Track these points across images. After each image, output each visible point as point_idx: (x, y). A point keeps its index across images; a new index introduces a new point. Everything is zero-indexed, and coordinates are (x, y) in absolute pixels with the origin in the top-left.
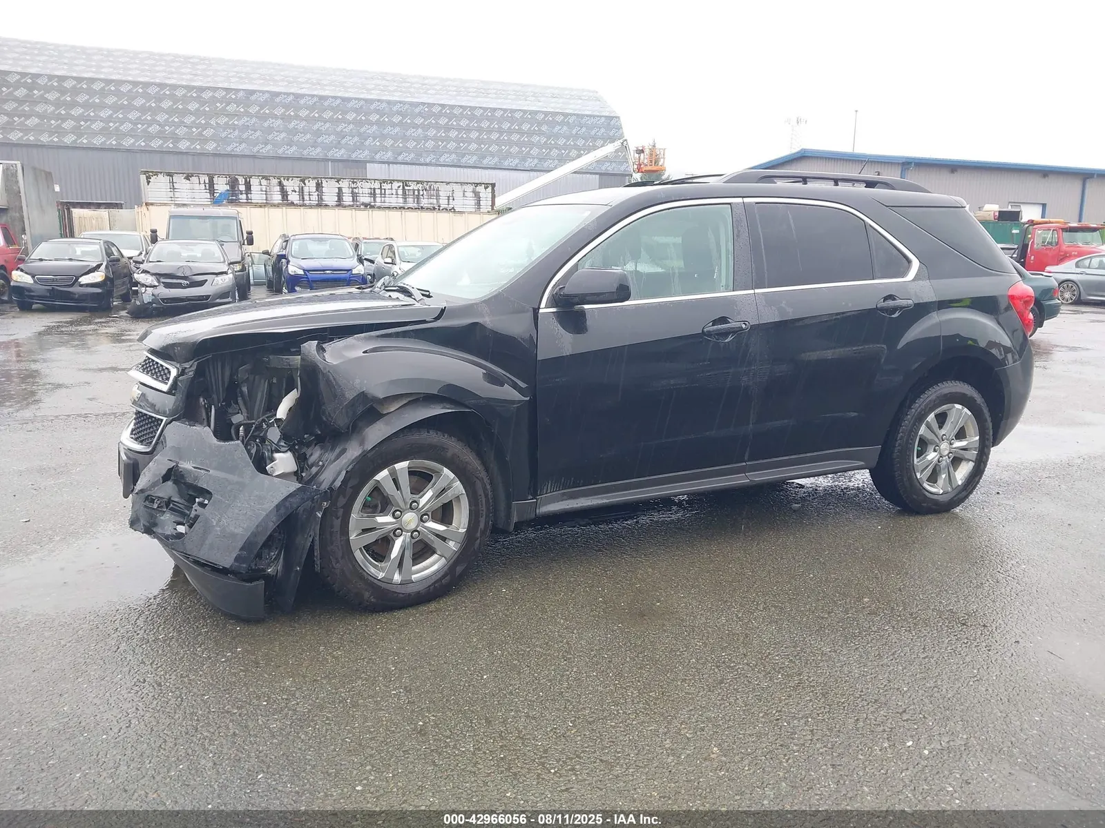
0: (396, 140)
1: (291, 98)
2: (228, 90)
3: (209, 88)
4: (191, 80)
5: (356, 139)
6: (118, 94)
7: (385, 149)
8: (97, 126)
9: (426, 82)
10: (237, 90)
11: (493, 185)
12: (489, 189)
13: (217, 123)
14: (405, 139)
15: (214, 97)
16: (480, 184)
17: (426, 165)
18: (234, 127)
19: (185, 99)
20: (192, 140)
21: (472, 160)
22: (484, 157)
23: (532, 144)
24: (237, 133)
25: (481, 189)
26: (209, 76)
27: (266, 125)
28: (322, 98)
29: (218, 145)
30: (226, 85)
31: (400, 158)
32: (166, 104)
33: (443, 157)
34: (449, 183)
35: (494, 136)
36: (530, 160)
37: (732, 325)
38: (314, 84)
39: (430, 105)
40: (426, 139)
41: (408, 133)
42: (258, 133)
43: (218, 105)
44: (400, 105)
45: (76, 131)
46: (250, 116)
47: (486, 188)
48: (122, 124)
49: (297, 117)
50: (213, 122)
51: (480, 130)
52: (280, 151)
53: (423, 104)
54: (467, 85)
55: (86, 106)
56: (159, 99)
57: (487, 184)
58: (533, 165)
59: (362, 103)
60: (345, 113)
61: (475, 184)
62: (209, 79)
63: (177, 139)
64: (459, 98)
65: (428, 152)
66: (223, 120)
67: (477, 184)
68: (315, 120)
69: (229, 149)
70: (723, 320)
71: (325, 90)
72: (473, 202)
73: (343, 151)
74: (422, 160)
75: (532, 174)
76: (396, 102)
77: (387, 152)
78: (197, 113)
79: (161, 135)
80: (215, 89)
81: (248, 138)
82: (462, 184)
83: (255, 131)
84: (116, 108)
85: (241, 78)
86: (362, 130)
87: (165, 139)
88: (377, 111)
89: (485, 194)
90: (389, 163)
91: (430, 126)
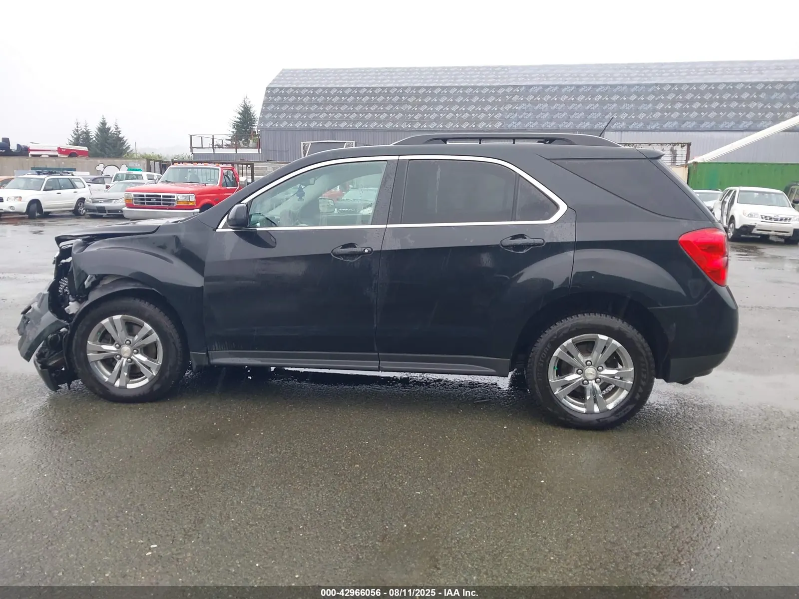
0: (630, 114)
1: (557, 88)
2: (515, 87)
3: (503, 86)
4: (494, 82)
5: (600, 114)
6: (448, 95)
7: (621, 121)
8: (433, 116)
9: (663, 67)
10: (521, 86)
11: (689, 145)
12: (685, 148)
13: (504, 109)
14: (637, 112)
15: (505, 92)
16: (678, 144)
17: (651, 130)
18: (515, 111)
19: (487, 95)
20: (487, 122)
21: (691, 125)
22: (702, 122)
23: (748, 110)
24: (516, 115)
25: (678, 148)
26: (504, 78)
27: (536, 108)
28: (578, 87)
29: (503, 124)
30: (514, 83)
31: (631, 127)
32: (475, 99)
33: (667, 124)
34: (651, 144)
35: (715, 105)
36: (744, 122)
37: (358, 249)
38: (575, 77)
39: (662, 85)
40: (655, 111)
41: (640, 108)
42: (531, 114)
43: (507, 97)
44: (637, 87)
45: (422, 121)
46: (527, 103)
47: (682, 147)
48: (447, 114)
49: (559, 102)
50: (502, 109)
51: (702, 101)
52: (543, 126)
53: (657, 85)
54: (698, 66)
55: (429, 104)
56: (471, 96)
57: (683, 143)
58: (747, 126)
59: (608, 88)
60: (593, 96)
61: (673, 144)
62: (505, 80)
63: (478, 121)
64: (688, 77)
65: (655, 121)
66: (509, 107)
67: (674, 144)
68: (571, 102)
69: (509, 126)
70: (352, 245)
71: (582, 81)
72: (670, 158)
73: (588, 124)
74: (649, 128)
75: (745, 133)
76: (633, 86)
77: (621, 123)
78: (493, 104)
79: (469, 120)
80: (506, 87)
81: (523, 118)
82: (662, 144)
83: (529, 113)
84: (445, 104)
85: (526, 77)
86: (605, 107)
87: (471, 122)
88: (618, 93)
89: (681, 152)
90: (621, 131)
91: (660, 101)
